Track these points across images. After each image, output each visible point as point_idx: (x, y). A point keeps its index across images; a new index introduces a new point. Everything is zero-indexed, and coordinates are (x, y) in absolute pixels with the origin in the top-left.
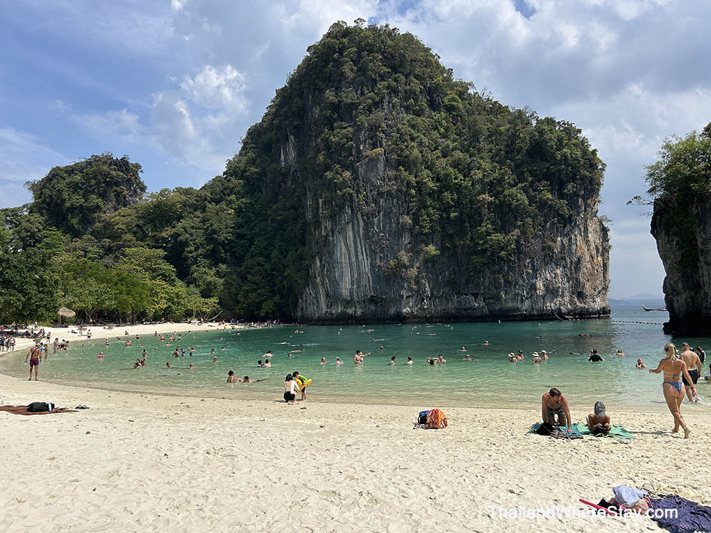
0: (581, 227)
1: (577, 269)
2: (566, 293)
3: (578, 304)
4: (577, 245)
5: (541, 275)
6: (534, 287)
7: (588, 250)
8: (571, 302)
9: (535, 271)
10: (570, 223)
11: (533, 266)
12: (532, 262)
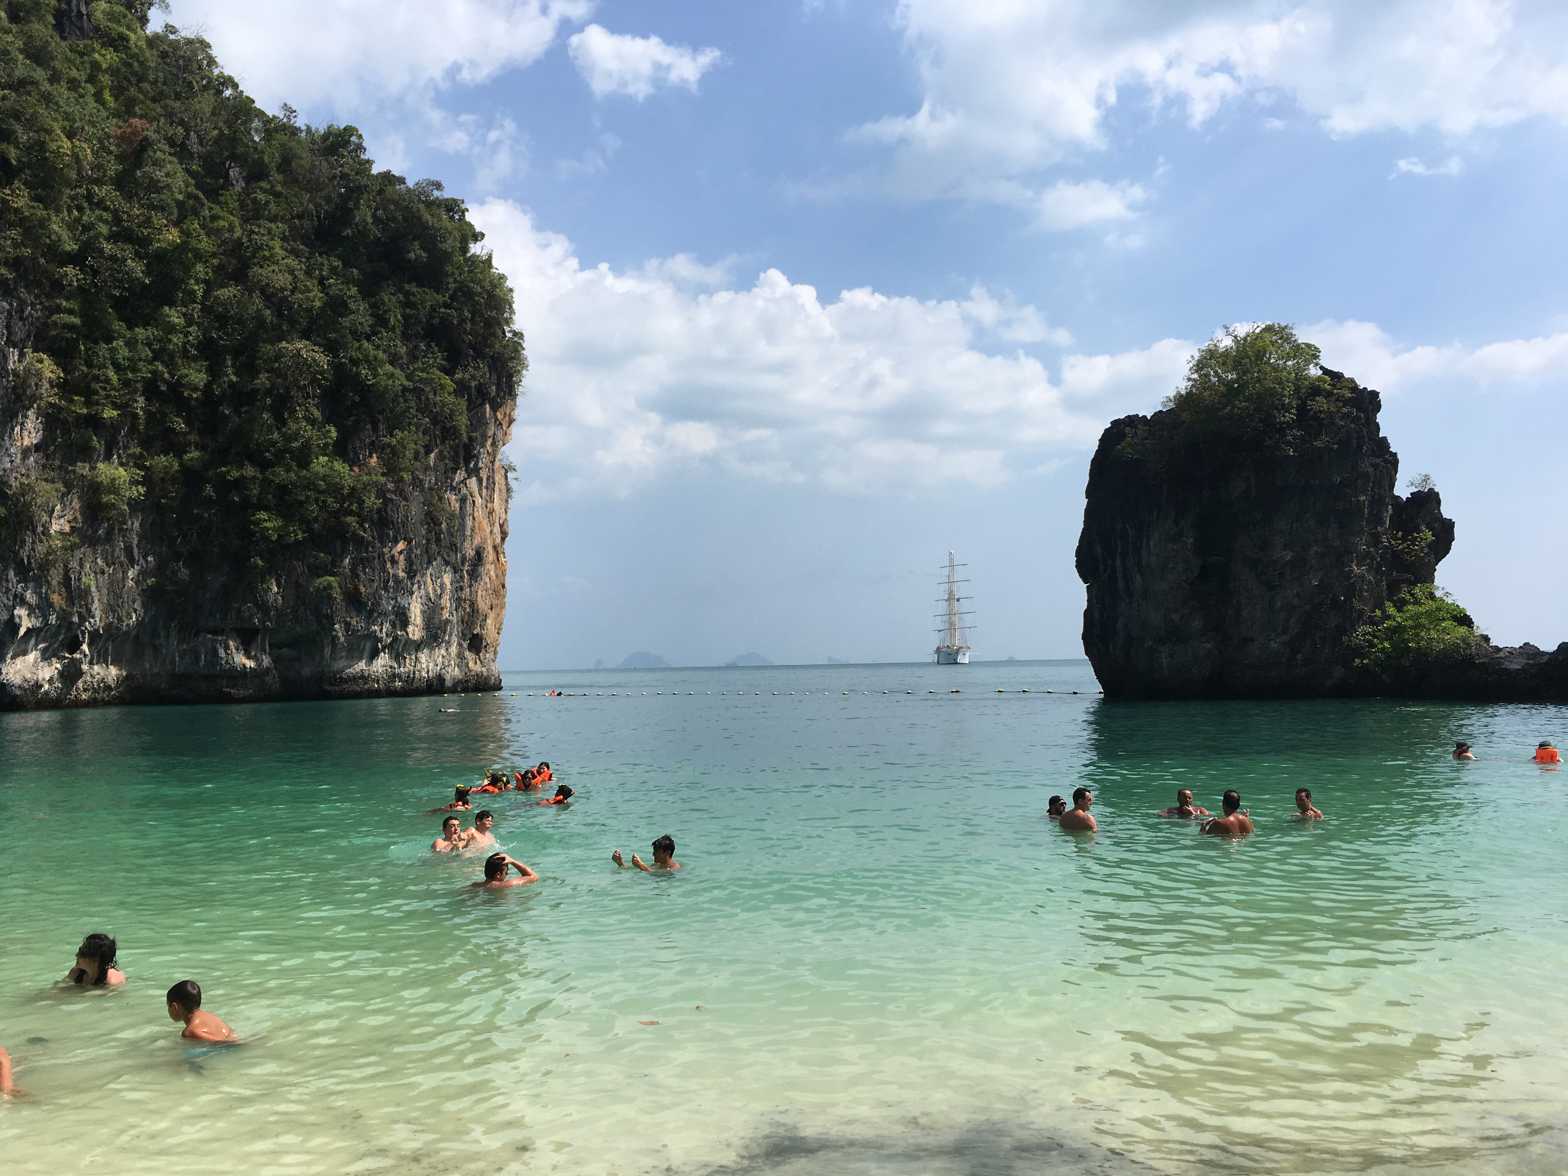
0: (484, 474)
1: (474, 575)
2: (454, 639)
3: (471, 664)
4: (474, 519)
5: (419, 587)
6: (402, 618)
7: (491, 532)
8: (460, 656)
9: (411, 574)
10: (467, 463)
11: (409, 561)
12: (409, 551)
